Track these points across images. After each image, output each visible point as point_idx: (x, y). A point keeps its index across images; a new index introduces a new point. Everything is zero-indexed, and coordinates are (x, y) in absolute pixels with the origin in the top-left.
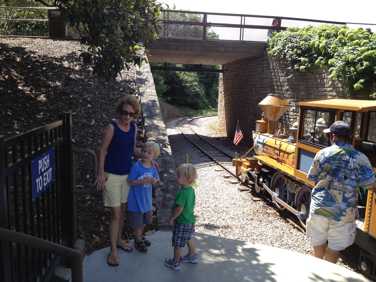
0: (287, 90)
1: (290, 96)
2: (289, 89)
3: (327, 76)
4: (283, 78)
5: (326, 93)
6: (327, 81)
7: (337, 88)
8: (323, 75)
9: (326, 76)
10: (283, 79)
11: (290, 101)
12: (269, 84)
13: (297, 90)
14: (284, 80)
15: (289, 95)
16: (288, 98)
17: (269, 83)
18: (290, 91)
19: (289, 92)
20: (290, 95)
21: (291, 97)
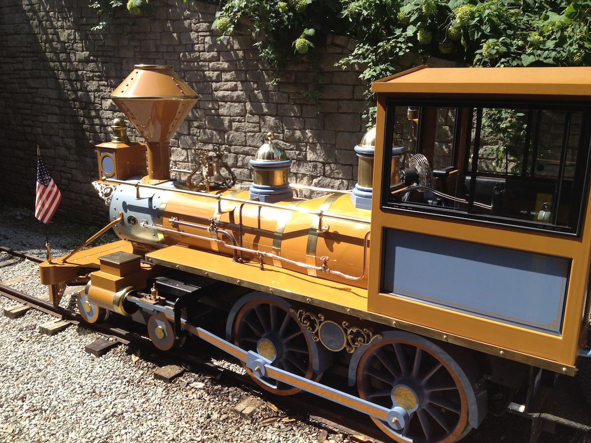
0: (87, 61)
1: (97, 74)
2: (92, 58)
3: (198, 25)
4: (67, 32)
5: (200, 63)
6: (198, 37)
7: (229, 51)
8: (187, 23)
9: (195, 24)
10: (69, 35)
11: (99, 85)
12: (26, 47)
13: (116, 61)
14: (72, 37)
15: (92, 71)
16: (92, 79)
17: (26, 45)
18: (93, 61)
19: (92, 65)
20: (97, 72)
21: (98, 76)
